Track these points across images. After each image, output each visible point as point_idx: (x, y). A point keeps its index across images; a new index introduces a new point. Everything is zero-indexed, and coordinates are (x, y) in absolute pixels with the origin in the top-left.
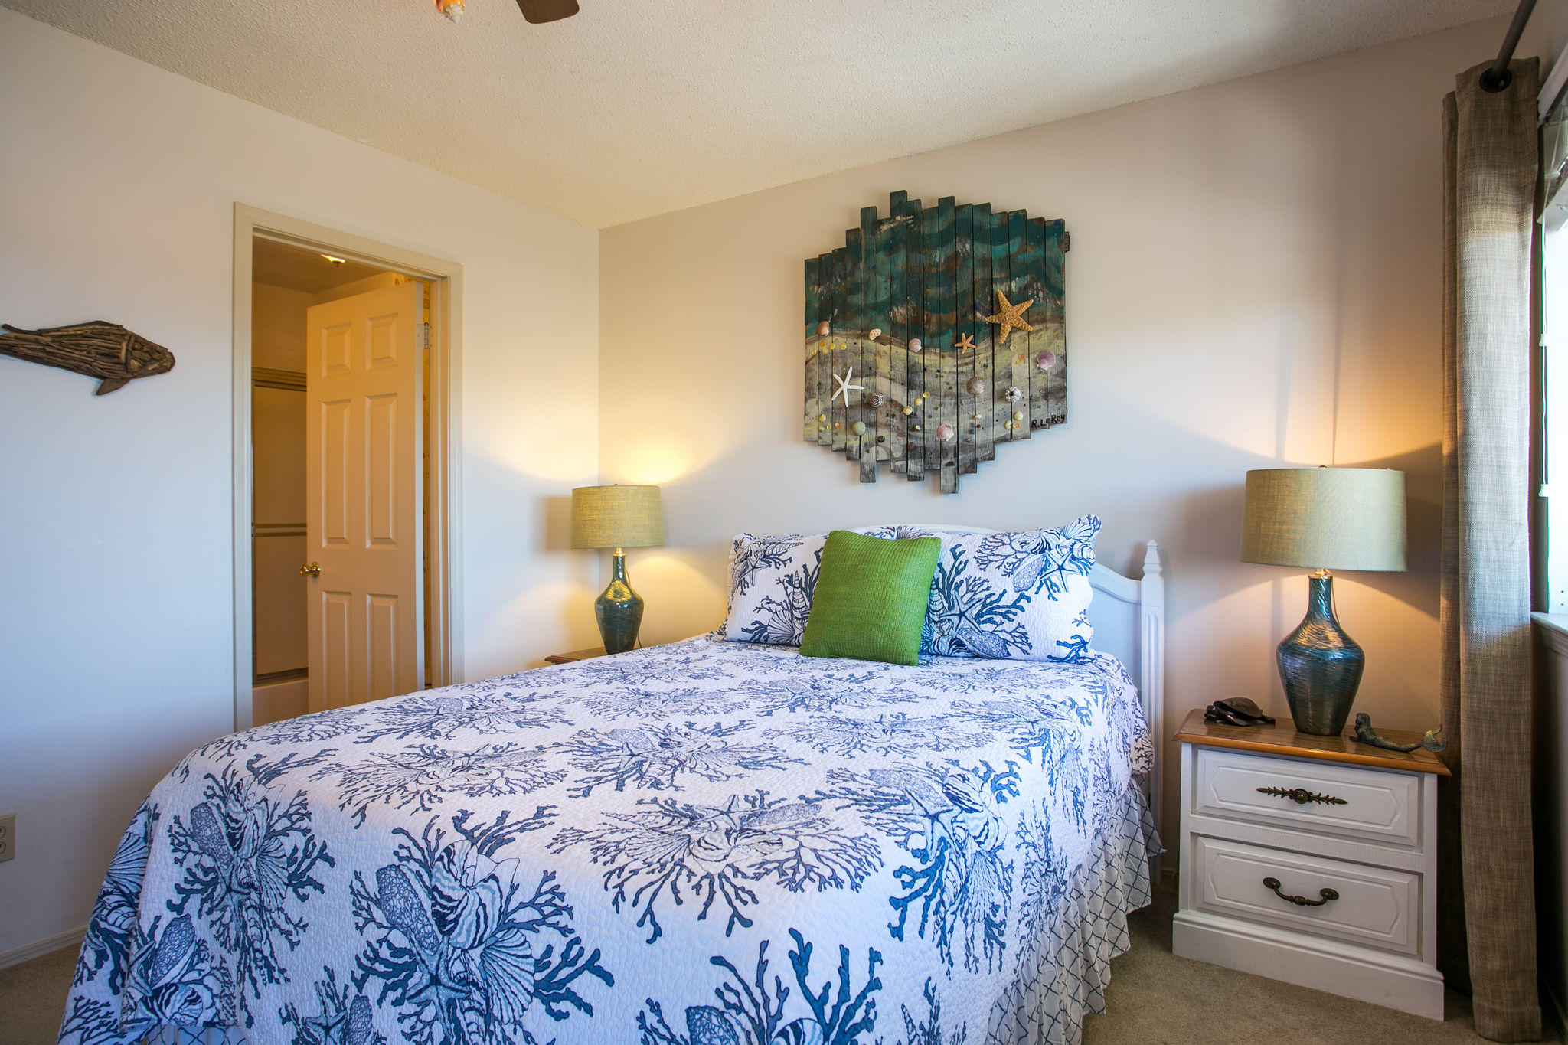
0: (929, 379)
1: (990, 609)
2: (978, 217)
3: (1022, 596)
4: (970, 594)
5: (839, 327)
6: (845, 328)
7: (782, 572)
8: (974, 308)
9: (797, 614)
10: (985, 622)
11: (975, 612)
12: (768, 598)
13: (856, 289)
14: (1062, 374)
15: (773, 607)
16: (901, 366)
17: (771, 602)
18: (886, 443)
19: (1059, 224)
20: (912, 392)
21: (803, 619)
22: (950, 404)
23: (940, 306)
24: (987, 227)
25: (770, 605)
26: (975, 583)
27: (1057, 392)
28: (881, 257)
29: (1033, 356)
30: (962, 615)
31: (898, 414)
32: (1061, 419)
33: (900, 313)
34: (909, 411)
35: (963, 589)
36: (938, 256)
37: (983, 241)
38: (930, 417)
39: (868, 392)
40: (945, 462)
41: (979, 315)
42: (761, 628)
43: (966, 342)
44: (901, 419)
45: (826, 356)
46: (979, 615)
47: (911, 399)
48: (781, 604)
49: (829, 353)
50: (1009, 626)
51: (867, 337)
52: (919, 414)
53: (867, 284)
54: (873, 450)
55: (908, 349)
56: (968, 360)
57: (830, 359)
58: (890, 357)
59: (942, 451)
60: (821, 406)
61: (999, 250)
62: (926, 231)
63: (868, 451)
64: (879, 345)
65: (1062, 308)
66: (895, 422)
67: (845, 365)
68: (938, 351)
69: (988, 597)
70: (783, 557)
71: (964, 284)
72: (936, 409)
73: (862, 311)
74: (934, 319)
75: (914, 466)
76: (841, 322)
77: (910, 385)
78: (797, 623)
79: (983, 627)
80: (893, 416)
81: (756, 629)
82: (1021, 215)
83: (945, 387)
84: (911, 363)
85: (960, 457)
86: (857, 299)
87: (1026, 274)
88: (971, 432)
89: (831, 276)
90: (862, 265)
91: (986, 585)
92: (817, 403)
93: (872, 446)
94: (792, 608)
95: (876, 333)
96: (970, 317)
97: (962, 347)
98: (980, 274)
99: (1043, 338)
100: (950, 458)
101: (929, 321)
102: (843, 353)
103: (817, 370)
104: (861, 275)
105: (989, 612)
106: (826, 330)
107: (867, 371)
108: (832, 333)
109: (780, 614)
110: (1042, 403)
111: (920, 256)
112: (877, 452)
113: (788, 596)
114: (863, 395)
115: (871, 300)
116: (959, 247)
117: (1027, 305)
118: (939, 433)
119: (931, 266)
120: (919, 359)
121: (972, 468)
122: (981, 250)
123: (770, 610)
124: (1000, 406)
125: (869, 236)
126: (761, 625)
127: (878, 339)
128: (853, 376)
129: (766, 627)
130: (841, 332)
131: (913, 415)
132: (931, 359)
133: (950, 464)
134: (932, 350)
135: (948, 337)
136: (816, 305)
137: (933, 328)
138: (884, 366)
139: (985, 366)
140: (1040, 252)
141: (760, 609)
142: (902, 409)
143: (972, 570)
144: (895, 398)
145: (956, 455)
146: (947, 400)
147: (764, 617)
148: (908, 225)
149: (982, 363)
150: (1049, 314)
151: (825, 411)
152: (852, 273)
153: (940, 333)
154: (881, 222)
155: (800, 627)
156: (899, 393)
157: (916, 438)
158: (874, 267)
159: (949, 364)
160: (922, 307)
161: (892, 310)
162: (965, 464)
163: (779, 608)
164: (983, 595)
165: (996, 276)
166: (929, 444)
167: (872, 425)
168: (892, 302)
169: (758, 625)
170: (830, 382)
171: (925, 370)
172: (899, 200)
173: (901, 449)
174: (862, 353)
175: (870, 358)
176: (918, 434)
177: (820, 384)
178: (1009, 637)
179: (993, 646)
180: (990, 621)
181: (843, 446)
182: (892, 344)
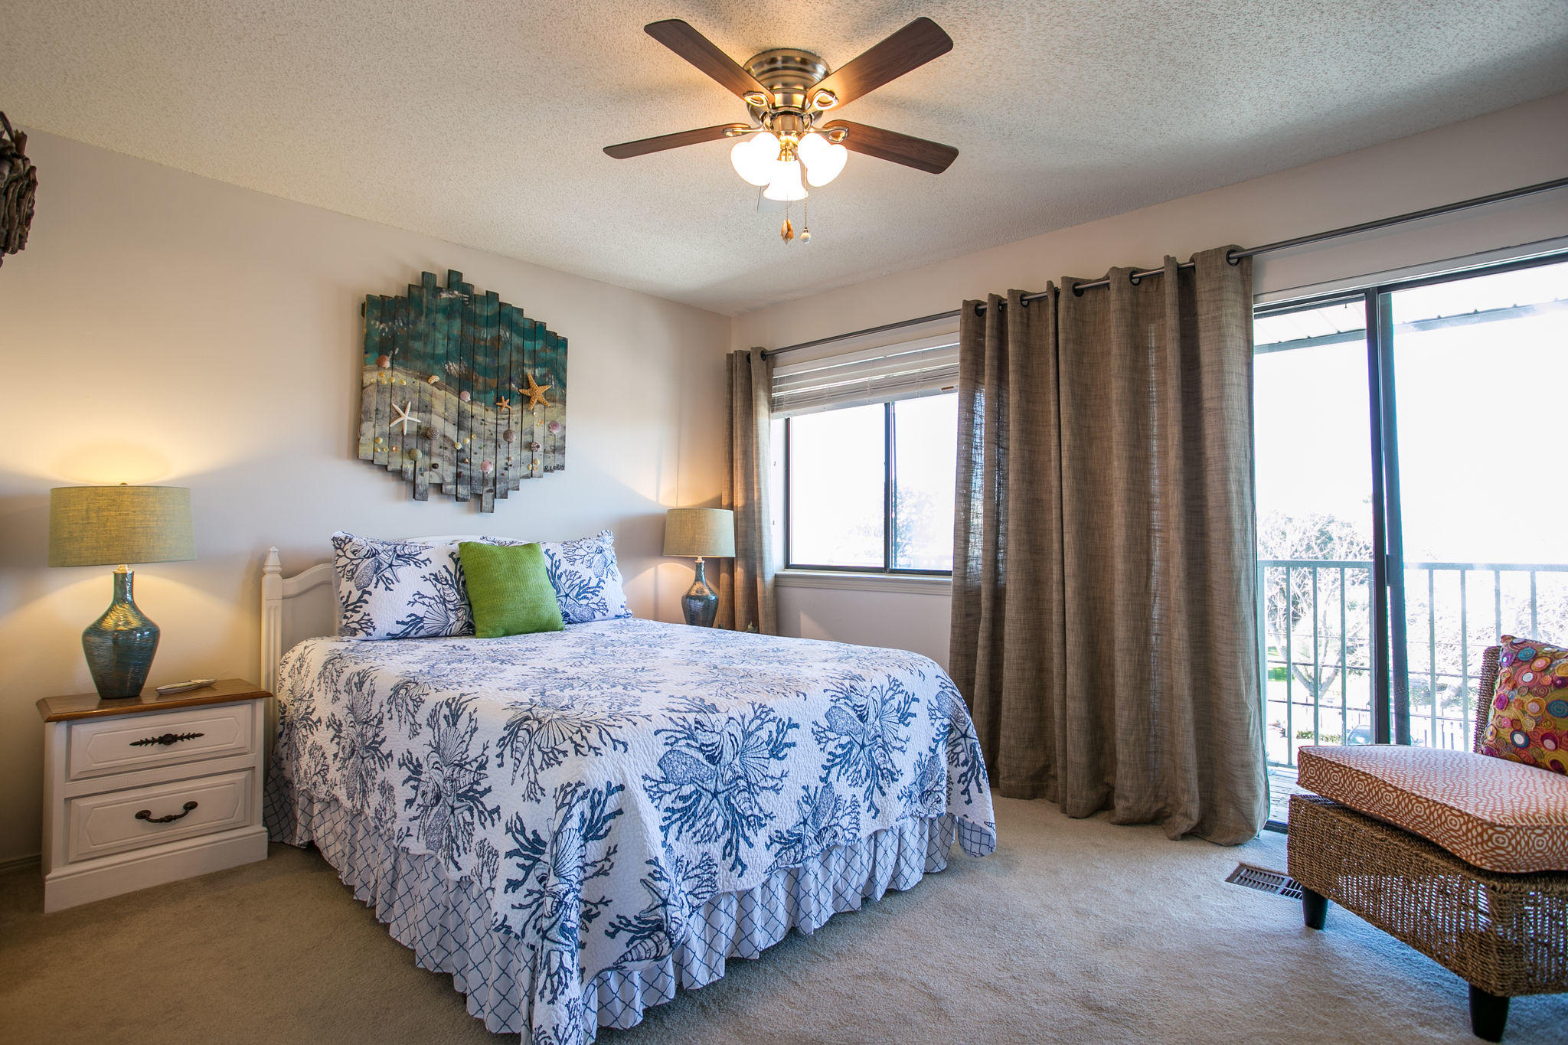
0: (476, 424)
1: (584, 590)
2: (515, 316)
3: (600, 581)
4: (570, 582)
5: (399, 365)
6: (406, 367)
7: (426, 571)
8: (510, 380)
9: (451, 606)
10: (582, 599)
11: (575, 593)
12: (419, 593)
13: (417, 337)
14: (563, 438)
15: (427, 601)
16: (454, 410)
17: (424, 597)
18: (439, 470)
19: (565, 340)
20: (461, 432)
21: (456, 610)
22: (491, 445)
23: (485, 372)
24: (522, 325)
25: (424, 599)
26: (572, 575)
27: (559, 449)
28: (440, 318)
29: (547, 423)
30: (567, 595)
31: (450, 448)
32: (562, 467)
33: (454, 367)
34: (459, 447)
35: (564, 579)
36: (486, 334)
37: (518, 335)
38: (476, 453)
39: (424, 425)
40: (486, 489)
41: (513, 386)
42: (417, 620)
43: (505, 404)
44: (452, 452)
45: (384, 387)
46: (578, 594)
47: (461, 438)
48: (434, 598)
49: (388, 385)
50: (596, 600)
51: (427, 380)
52: (467, 450)
53: (427, 336)
54: (427, 474)
55: (459, 398)
56: (504, 416)
57: (389, 390)
58: (444, 402)
59: (484, 481)
60: (378, 430)
61: (529, 345)
62: (477, 312)
63: (422, 475)
64: (435, 389)
65: (565, 395)
66: (447, 453)
67: (404, 398)
68: (483, 405)
69: (581, 582)
70: (421, 557)
71: (504, 361)
72: (480, 448)
73: (422, 356)
74: (481, 380)
75: (463, 491)
76: (401, 361)
77: (460, 426)
78: (450, 613)
79: (581, 602)
80: (446, 448)
81: (412, 621)
82: (543, 326)
83: (487, 433)
84: (461, 410)
85: (498, 486)
86: (418, 345)
87: (545, 366)
88: (506, 469)
89: (394, 318)
90: (423, 318)
91: (578, 575)
92: (374, 426)
93: (425, 470)
94: (444, 602)
95: (436, 379)
96: (507, 385)
97: (501, 406)
98: (515, 357)
99: (553, 413)
100: (490, 486)
101: (477, 380)
102: (402, 388)
103: (375, 396)
104: (421, 326)
105: (584, 592)
106: (387, 364)
107: (425, 408)
108: (392, 368)
109: (435, 607)
110: (551, 455)
111: (472, 329)
112: (430, 476)
113: (439, 591)
114: (419, 427)
115: (429, 350)
116: (502, 333)
117: (547, 388)
118: (483, 466)
119: (480, 339)
120: (468, 407)
121: (505, 496)
122: (517, 340)
123: (424, 604)
124: (526, 453)
125: (430, 297)
126: (417, 617)
127: (435, 384)
128: (411, 410)
129: (422, 619)
130: (401, 368)
131: (462, 450)
132: (478, 410)
133: (491, 491)
134: (479, 403)
135: (492, 396)
136: (377, 339)
137: (480, 387)
138: (438, 407)
139: (517, 423)
140: (554, 355)
141: (414, 603)
142: (453, 445)
143: (565, 566)
144: (447, 434)
145: (495, 485)
146: (489, 443)
147: (419, 610)
148: (463, 302)
149: (515, 420)
150: (557, 397)
151: (382, 435)
152: (415, 323)
153: (485, 392)
154: (441, 290)
155: (454, 616)
156: (451, 431)
157: (464, 468)
158: (434, 324)
159: (490, 416)
160: (473, 366)
161: (447, 363)
162: (501, 492)
163: (433, 602)
164: (578, 581)
165: (526, 362)
166: (474, 474)
167: (428, 453)
168: (447, 357)
169: (413, 617)
170: (388, 410)
171: (472, 417)
172: (454, 279)
173: (451, 475)
174: (420, 392)
175: (427, 398)
176: (466, 465)
177: (377, 410)
178: (596, 607)
179: (586, 614)
180: (585, 597)
181: (399, 468)
182: (446, 390)
